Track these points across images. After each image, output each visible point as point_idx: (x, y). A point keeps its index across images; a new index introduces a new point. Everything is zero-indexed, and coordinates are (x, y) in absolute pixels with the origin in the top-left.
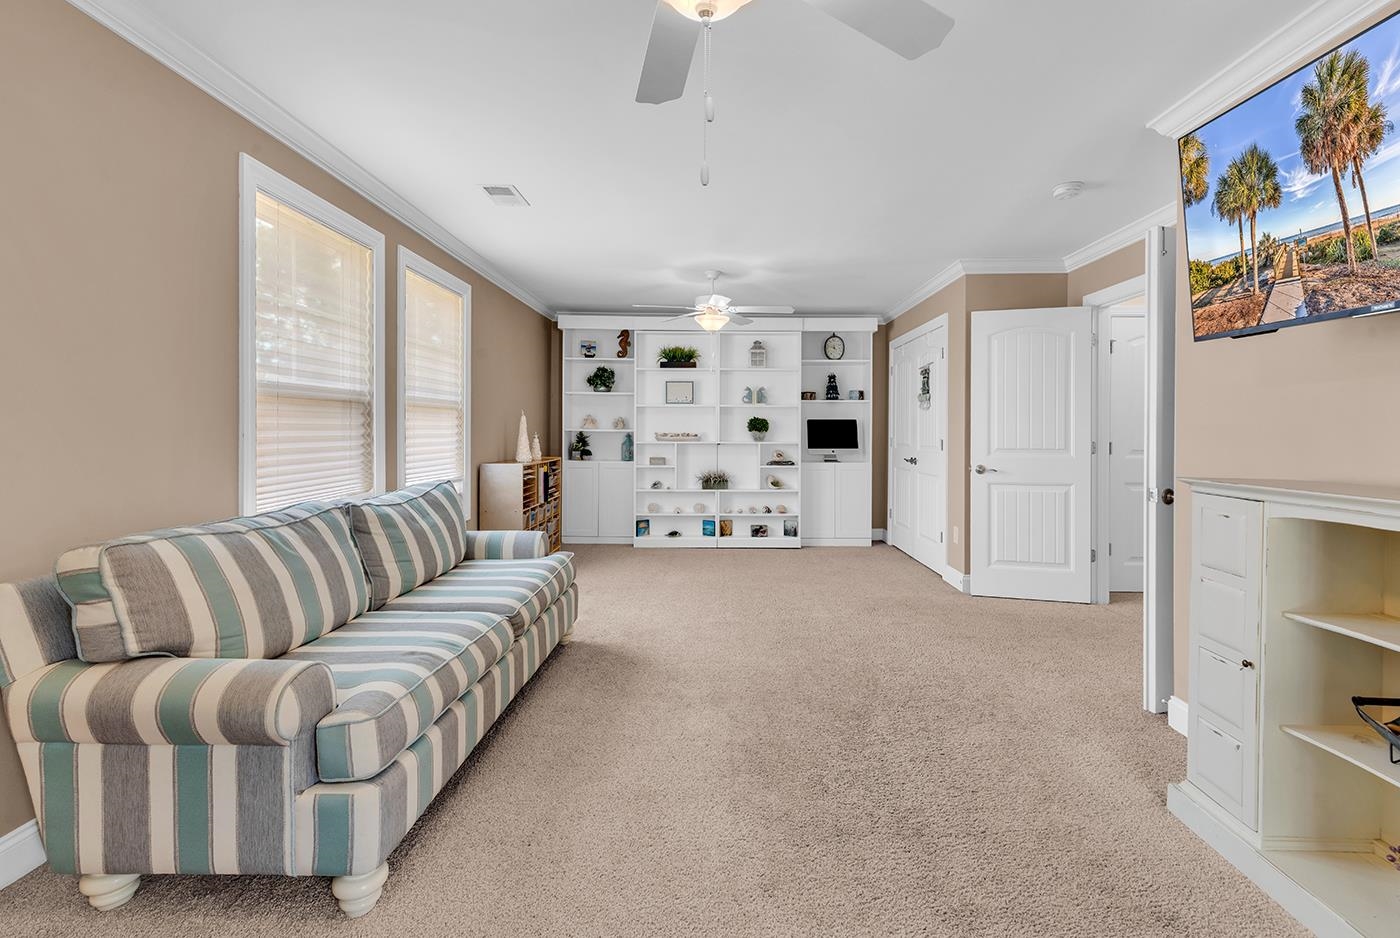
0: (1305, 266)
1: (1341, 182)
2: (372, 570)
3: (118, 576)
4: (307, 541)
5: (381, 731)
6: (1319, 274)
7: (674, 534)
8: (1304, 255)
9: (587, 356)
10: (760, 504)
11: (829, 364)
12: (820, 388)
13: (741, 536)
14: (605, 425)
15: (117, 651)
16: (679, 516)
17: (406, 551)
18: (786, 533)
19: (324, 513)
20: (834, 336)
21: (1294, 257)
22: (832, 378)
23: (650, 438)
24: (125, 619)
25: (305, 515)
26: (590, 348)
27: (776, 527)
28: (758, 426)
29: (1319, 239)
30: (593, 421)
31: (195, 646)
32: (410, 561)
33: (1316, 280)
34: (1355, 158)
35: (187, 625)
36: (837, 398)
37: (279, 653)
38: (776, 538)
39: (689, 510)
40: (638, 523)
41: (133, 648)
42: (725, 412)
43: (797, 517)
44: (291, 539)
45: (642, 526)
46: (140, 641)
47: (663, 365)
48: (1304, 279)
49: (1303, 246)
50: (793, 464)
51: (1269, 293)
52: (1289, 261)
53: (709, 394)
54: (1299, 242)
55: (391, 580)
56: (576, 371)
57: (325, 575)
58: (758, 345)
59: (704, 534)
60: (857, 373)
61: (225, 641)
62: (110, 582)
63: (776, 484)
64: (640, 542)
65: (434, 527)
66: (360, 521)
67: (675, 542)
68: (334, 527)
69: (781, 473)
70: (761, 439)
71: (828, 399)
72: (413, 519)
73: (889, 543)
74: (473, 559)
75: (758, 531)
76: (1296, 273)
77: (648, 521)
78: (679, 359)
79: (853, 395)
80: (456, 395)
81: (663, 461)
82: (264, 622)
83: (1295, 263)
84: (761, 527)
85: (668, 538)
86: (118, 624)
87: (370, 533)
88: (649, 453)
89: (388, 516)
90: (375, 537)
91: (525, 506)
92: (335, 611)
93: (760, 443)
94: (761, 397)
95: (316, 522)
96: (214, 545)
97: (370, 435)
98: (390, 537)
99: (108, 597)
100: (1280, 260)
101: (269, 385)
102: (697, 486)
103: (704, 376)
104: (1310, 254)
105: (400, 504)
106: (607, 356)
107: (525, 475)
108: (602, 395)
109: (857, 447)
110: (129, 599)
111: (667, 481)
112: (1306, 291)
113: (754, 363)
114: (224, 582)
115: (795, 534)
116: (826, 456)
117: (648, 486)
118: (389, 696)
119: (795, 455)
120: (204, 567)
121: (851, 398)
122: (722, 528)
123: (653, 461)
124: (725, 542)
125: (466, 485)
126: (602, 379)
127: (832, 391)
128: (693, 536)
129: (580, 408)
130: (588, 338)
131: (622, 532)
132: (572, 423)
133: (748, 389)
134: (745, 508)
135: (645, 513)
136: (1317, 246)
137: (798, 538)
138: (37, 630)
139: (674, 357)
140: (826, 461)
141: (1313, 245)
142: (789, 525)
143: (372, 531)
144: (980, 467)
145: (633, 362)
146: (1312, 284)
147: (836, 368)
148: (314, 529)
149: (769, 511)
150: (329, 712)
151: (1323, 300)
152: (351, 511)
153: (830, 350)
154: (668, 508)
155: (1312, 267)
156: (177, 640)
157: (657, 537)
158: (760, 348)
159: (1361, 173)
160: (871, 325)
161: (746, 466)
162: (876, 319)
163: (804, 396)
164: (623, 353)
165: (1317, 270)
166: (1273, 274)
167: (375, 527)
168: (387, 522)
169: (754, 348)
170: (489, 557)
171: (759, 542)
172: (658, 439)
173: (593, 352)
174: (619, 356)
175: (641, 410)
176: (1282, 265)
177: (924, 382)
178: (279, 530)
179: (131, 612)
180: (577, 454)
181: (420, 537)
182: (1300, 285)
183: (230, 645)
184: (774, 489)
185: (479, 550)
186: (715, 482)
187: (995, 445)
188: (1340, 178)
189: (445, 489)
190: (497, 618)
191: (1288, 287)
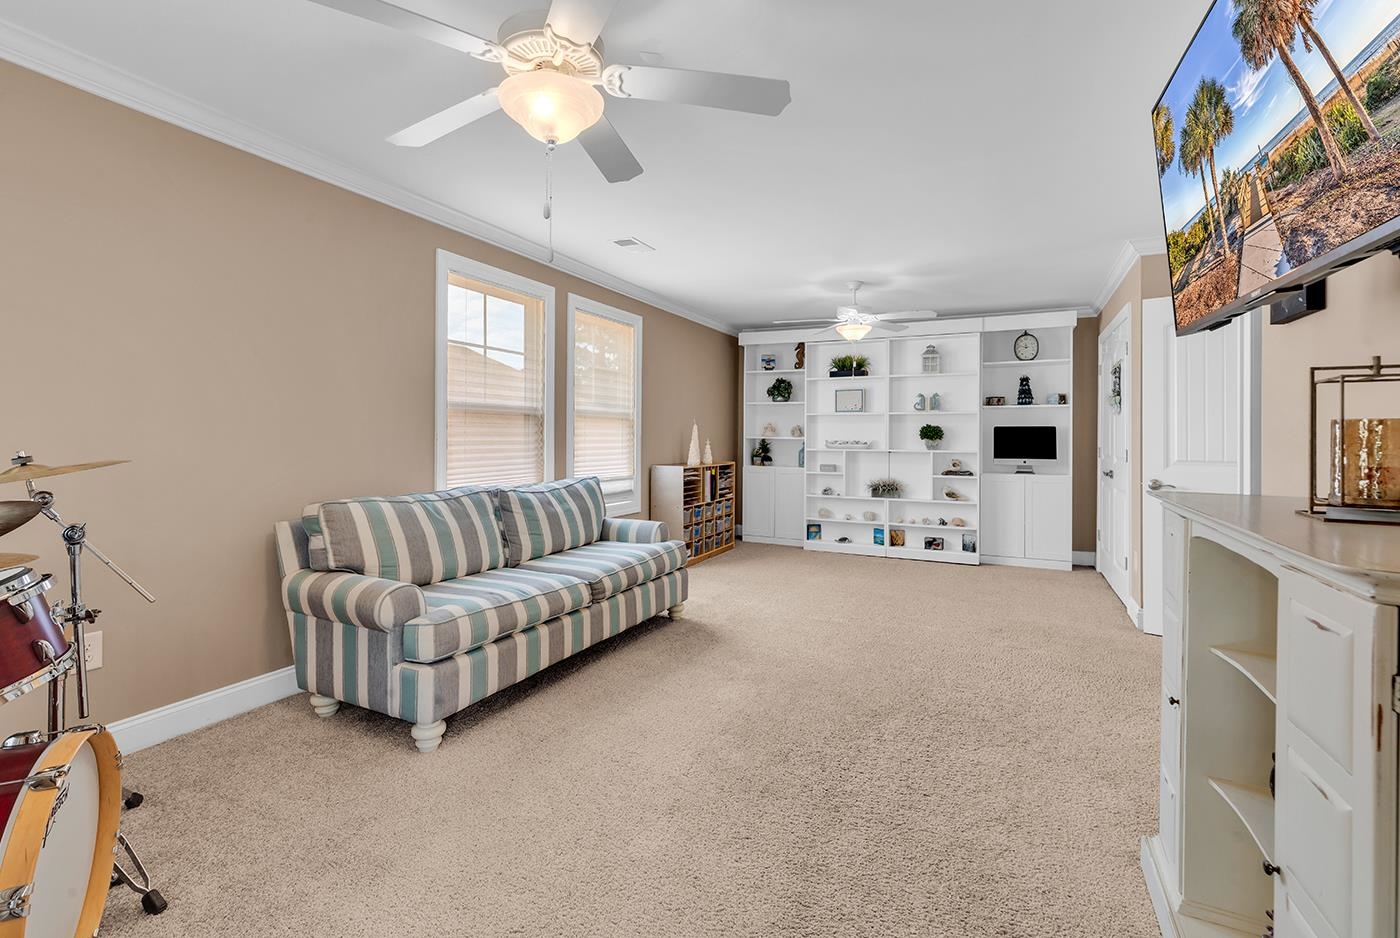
0: (1273, 194)
1: (1292, 56)
2: (508, 538)
3: (327, 521)
4: (454, 512)
5: (437, 634)
6: (1297, 200)
7: (843, 540)
8: (1269, 179)
9: (767, 369)
10: (935, 515)
11: (1020, 365)
12: (1012, 391)
13: (914, 547)
14: (785, 435)
15: (324, 565)
16: (848, 522)
17: (538, 526)
18: (965, 548)
19: (474, 495)
20: (1026, 334)
21: (1259, 187)
22: (1025, 381)
23: (821, 446)
24: (329, 546)
25: (456, 494)
26: (769, 361)
27: (954, 541)
28: (931, 433)
29: (1282, 146)
30: (773, 430)
31: (365, 570)
32: (541, 535)
33: (1291, 212)
34: (1300, 17)
35: (361, 554)
36: (1030, 403)
37: (425, 584)
38: (954, 552)
39: (859, 518)
40: (809, 527)
41: (332, 564)
42: (895, 420)
43: (975, 531)
44: (442, 509)
45: (814, 530)
46: (335, 561)
47: (833, 374)
48: (1277, 215)
49: (1267, 167)
50: (971, 474)
51: (1240, 251)
52: (1255, 195)
53: (880, 403)
54: (1259, 165)
55: (523, 547)
56: (756, 383)
57: (463, 537)
58: (931, 350)
59: (875, 542)
60: (1056, 374)
61: (385, 569)
62: (323, 524)
63: (950, 495)
64: (811, 545)
65: (568, 512)
66: (505, 502)
67: (844, 548)
68: (480, 506)
69: (958, 484)
70: (934, 448)
71: (1019, 404)
72: (550, 503)
73: (1098, 569)
74: (608, 540)
75: (931, 544)
76: (1265, 210)
77: (819, 526)
78: (846, 368)
79: (1052, 399)
80: (629, 408)
81: (835, 468)
82: (413, 561)
83: (1261, 195)
84: (934, 539)
85: (837, 543)
86: (325, 549)
87: (512, 512)
88: (821, 460)
89: (528, 500)
90: (516, 515)
91: (686, 503)
92: (468, 562)
93: (932, 452)
94: (935, 403)
95: (466, 501)
96: (387, 509)
97: (542, 441)
98: (526, 516)
99: (321, 533)
100: (1244, 197)
101: (456, 405)
102: (867, 494)
103: (875, 384)
104: (1276, 173)
105: (542, 492)
106: (786, 369)
107: (685, 477)
108: (780, 404)
109: (1055, 458)
110: (331, 535)
111: (839, 487)
112: (1283, 233)
113: (925, 368)
114: (388, 532)
115: (974, 550)
116: (1019, 467)
117: (819, 492)
118: (451, 613)
119: (975, 466)
120: (377, 521)
121: (1048, 403)
122: (892, 537)
123: (824, 467)
124: (896, 551)
125: (636, 483)
126: (781, 390)
127: (1025, 395)
128: (863, 543)
129: (760, 417)
130: (768, 352)
131: (796, 534)
132: (753, 431)
133: (921, 396)
134: (919, 519)
135: (816, 518)
136: (1282, 158)
137: (977, 554)
138: (297, 549)
139: (844, 366)
140: (1018, 472)
141: (1278, 159)
142: (968, 539)
143: (514, 510)
144: (1155, 482)
145: (804, 373)
146: (1289, 218)
147: (1032, 370)
148: (462, 504)
149: (943, 523)
150: (415, 617)
151: (1309, 241)
152: (499, 495)
153: (1022, 351)
154: (839, 517)
155: (1282, 192)
156: (356, 563)
157: (827, 542)
158: (933, 352)
159: (1313, 28)
160: (1068, 320)
161: (918, 473)
162: (1075, 312)
163: (989, 402)
164: (800, 364)
165: (1289, 194)
166: (1240, 222)
167: (516, 508)
168: (526, 505)
169: (927, 352)
170: (619, 540)
171: (933, 554)
172: (828, 447)
173: (772, 364)
174: (796, 368)
175: (812, 419)
176: (1248, 205)
177: (1115, 383)
178: (436, 503)
179: (332, 543)
180: (758, 460)
181: (553, 518)
182: (1274, 226)
183: (389, 570)
184: (949, 501)
185: (613, 534)
186: (885, 489)
187: (1175, 456)
188: (1288, 52)
189: (588, 483)
190: (576, 580)
191: (1259, 234)
